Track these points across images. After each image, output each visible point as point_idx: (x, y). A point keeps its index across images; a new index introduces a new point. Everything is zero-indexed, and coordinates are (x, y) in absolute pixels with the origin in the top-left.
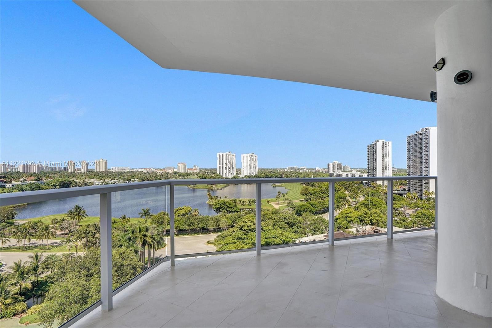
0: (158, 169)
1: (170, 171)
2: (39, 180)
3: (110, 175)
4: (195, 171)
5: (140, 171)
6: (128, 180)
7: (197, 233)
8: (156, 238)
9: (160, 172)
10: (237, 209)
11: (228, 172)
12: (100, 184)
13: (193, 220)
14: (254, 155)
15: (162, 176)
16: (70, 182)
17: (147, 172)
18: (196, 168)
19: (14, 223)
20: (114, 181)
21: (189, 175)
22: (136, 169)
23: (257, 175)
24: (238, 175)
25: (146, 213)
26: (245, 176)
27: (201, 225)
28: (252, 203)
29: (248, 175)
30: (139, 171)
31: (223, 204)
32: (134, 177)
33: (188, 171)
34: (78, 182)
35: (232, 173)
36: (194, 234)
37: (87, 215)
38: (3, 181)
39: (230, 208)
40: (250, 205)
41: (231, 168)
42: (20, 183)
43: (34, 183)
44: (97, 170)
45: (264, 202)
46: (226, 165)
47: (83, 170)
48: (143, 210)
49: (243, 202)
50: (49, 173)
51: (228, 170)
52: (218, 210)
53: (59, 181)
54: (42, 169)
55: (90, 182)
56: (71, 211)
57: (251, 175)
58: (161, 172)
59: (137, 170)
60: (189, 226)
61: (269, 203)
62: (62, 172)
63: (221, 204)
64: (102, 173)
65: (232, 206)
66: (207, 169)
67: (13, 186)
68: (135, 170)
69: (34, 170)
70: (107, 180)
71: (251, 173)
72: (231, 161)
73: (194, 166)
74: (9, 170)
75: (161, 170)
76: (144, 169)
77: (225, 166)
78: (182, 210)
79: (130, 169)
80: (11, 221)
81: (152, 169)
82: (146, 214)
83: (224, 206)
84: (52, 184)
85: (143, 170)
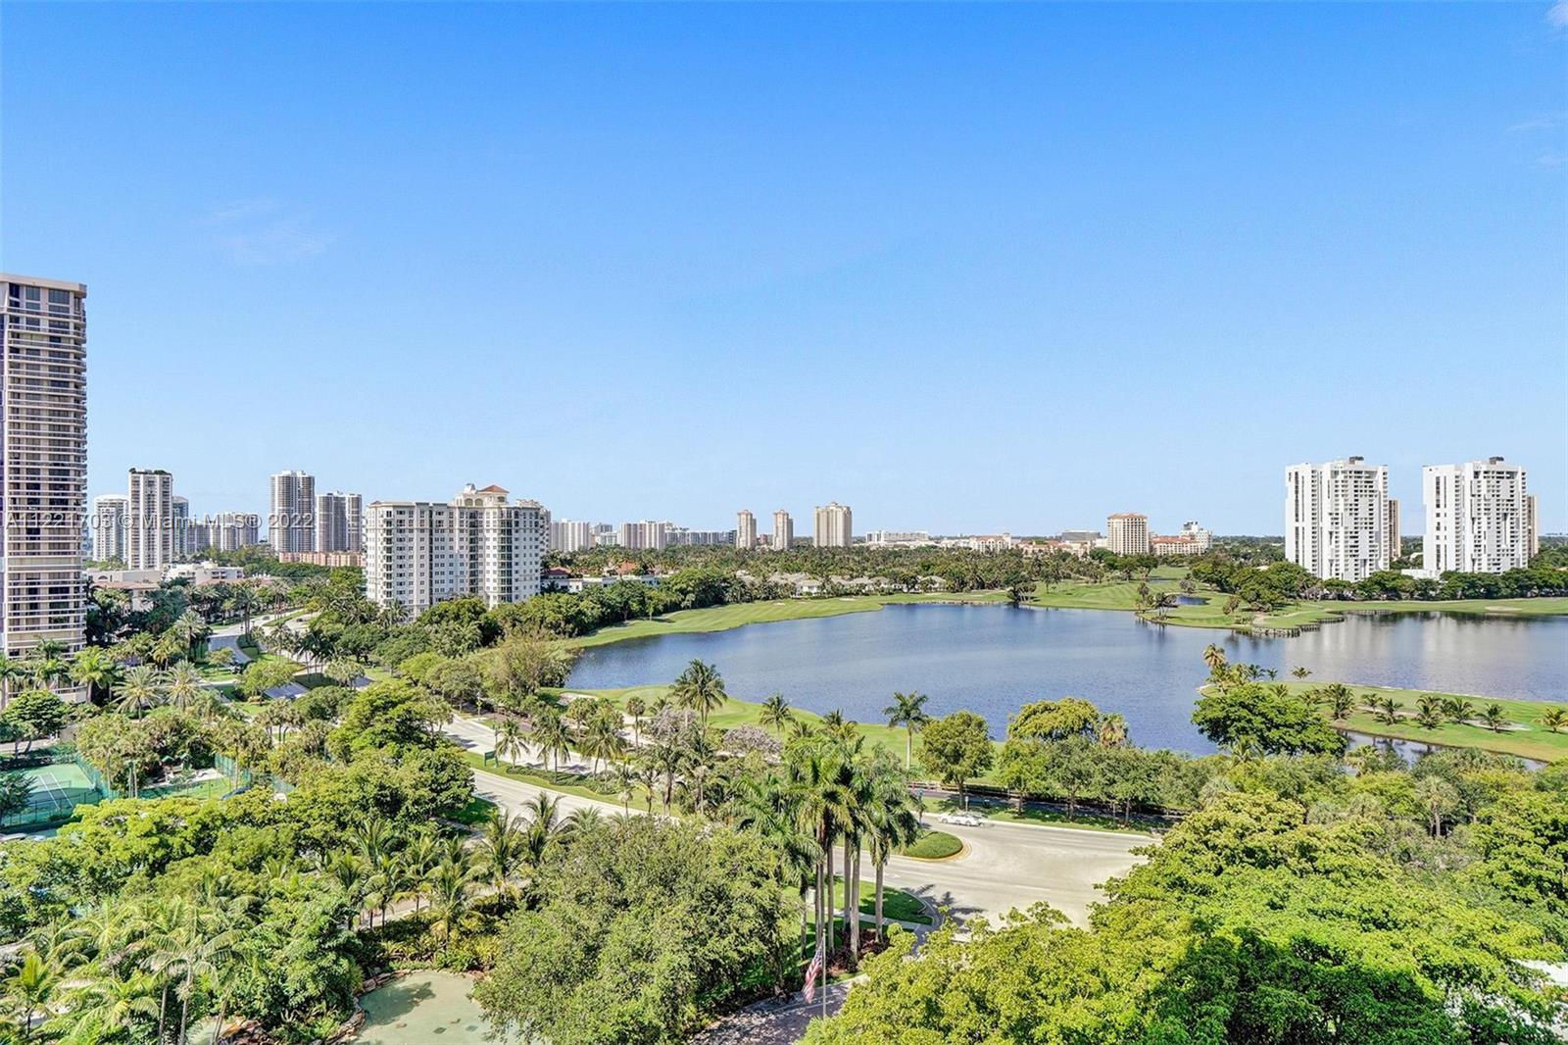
0: (1029, 540)
1: (1075, 548)
2: (647, 573)
3: (856, 558)
4: (1188, 549)
5: (962, 545)
6: (905, 581)
7: (1104, 823)
8: (876, 814)
9: (1037, 549)
10: (1320, 736)
11: (1342, 553)
12: (815, 590)
13: (1088, 761)
14: (1499, 466)
15: (1040, 565)
16: (725, 580)
17: (987, 552)
18: (1192, 537)
19: (559, 698)
20: (859, 581)
21: (1156, 566)
22: (949, 538)
23: (1518, 571)
24: (1404, 572)
25: (908, 712)
26: (1447, 575)
27: (1122, 790)
28: (1444, 718)
29: (1467, 568)
30: (959, 548)
31: (1243, 705)
32: (930, 571)
33: (1157, 546)
34: (747, 584)
35: (1368, 558)
36: (1092, 823)
37: (725, 696)
38: (564, 573)
39: (1277, 727)
40: (1431, 726)
41: (1364, 535)
42: (600, 580)
43: (630, 582)
44: (818, 541)
45: (1525, 718)
46: (1335, 519)
47: (779, 543)
48: (899, 697)
49: (1390, 706)
50: (687, 550)
51: (1342, 544)
52: (1217, 729)
53: (697, 576)
54: (674, 536)
55: (785, 582)
56: (684, 678)
57: (1484, 570)
58: (1040, 551)
59: (953, 542)
60: (1067, 782)
61: (1559, 728)
62: (720, 546)
63: (1231, 706)
64: (833, 551)
65: (1292, 719)
66: (1250, 539)
67: (585, 587)
68: (945, 543)
69: (651, 541)
70: (835, 579)
71: (1484, 562)
72: (1363, 502)
73: (1187, 526)
74: (598, 540)
75: (1040, 541)
76: (978, 538)
77: (1326, 524)
78: (1054, 714)
79: (931, 539)
80: (553, 691)
81: (1008, 540)
82: (908, 714)
83: (1244, 713)
84: (678, 587)
85: (974, 544)
